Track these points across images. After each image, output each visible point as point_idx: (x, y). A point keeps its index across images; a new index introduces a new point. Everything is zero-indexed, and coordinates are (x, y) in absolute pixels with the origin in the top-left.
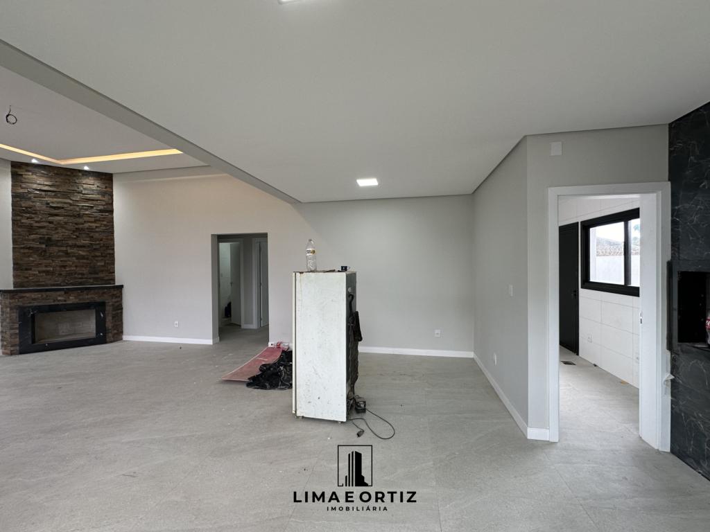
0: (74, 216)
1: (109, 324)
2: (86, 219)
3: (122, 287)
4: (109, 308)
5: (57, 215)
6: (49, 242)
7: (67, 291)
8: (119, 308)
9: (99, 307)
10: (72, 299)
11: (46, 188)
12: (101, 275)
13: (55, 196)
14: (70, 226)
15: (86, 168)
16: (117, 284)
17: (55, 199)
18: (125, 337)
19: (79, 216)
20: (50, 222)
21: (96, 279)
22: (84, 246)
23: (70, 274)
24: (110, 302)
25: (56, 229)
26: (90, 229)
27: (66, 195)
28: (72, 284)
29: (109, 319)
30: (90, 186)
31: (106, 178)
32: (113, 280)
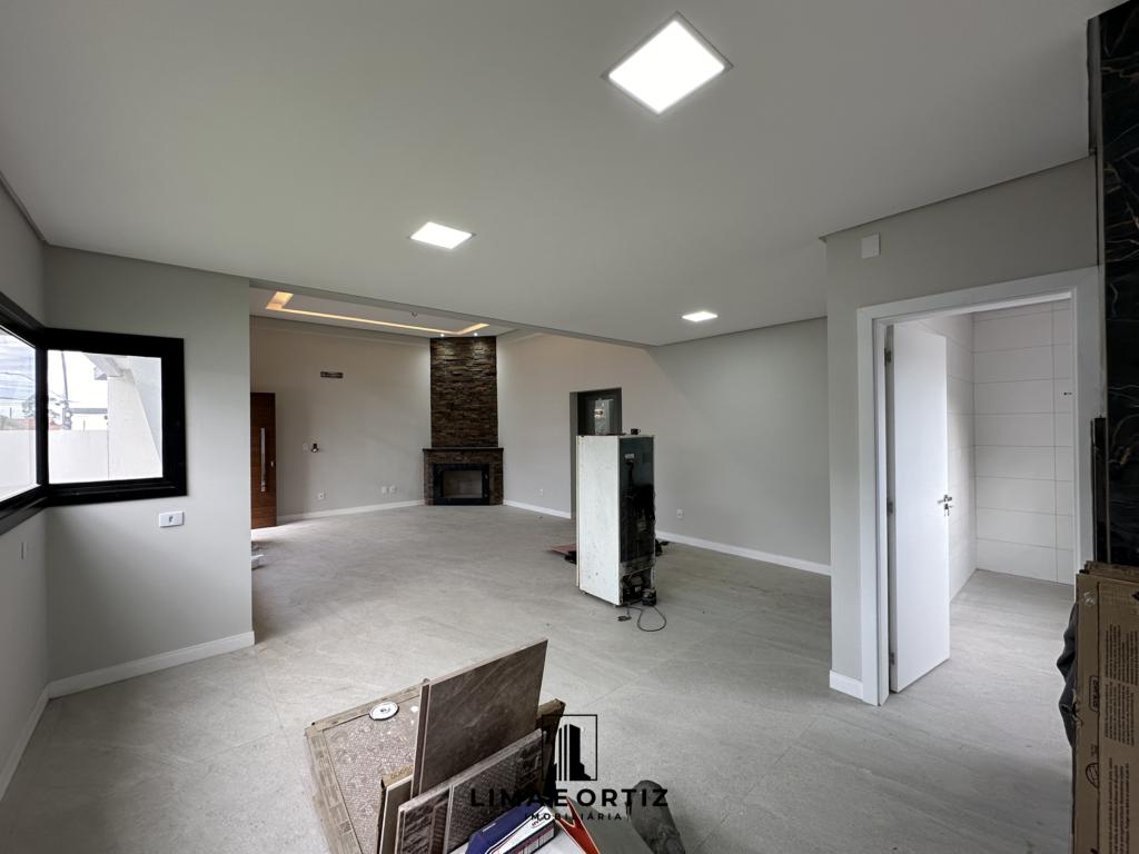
0: (469, 381)
1: (492, 487)
2: (477, 383)
3: (502, 449)
4: (492, 471)
5: (457, 382)
6: (452, 406)
7: (463, 452)
8: (500, 471)
9: (485, 469)
10: (466, 460)
11: (451, 358)
12: (487, 438)
13: (456, 365)
14: (465, 391)
15: (476, 335)
16: (499, 447)
17: (456, 368)
18: (506, 502)
19: (472, 381)
20: (453, 389)
21: (484, 441)
22: (475, 410)
23: (467, 435)
24: (493, 464)
25: (457, 394)
26: (480, 393)
27: (463, 362)
28: (468, 445)
29: (492, 480)
30: (480, 350)
31: (491, 341)
32: (497, 443)
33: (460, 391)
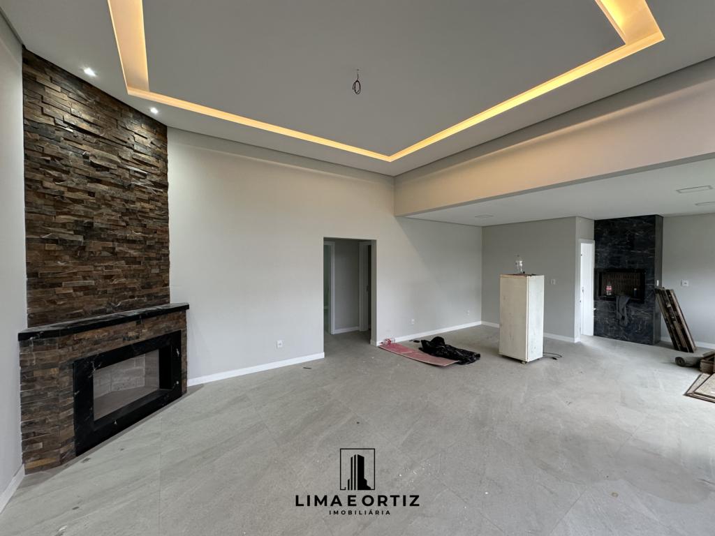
1: (184, 365)
4: (184, 340)
10: (146, 333)
11: (85, 126)
13: (96, 146)
15: (153, 111)
25: (99, 208)
29: (184, 357)
30: (144, 140)
32: (168, 296)
33: (105, 201)
